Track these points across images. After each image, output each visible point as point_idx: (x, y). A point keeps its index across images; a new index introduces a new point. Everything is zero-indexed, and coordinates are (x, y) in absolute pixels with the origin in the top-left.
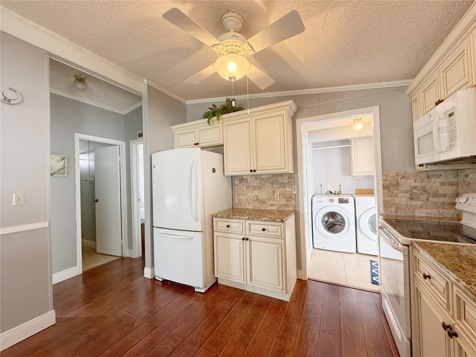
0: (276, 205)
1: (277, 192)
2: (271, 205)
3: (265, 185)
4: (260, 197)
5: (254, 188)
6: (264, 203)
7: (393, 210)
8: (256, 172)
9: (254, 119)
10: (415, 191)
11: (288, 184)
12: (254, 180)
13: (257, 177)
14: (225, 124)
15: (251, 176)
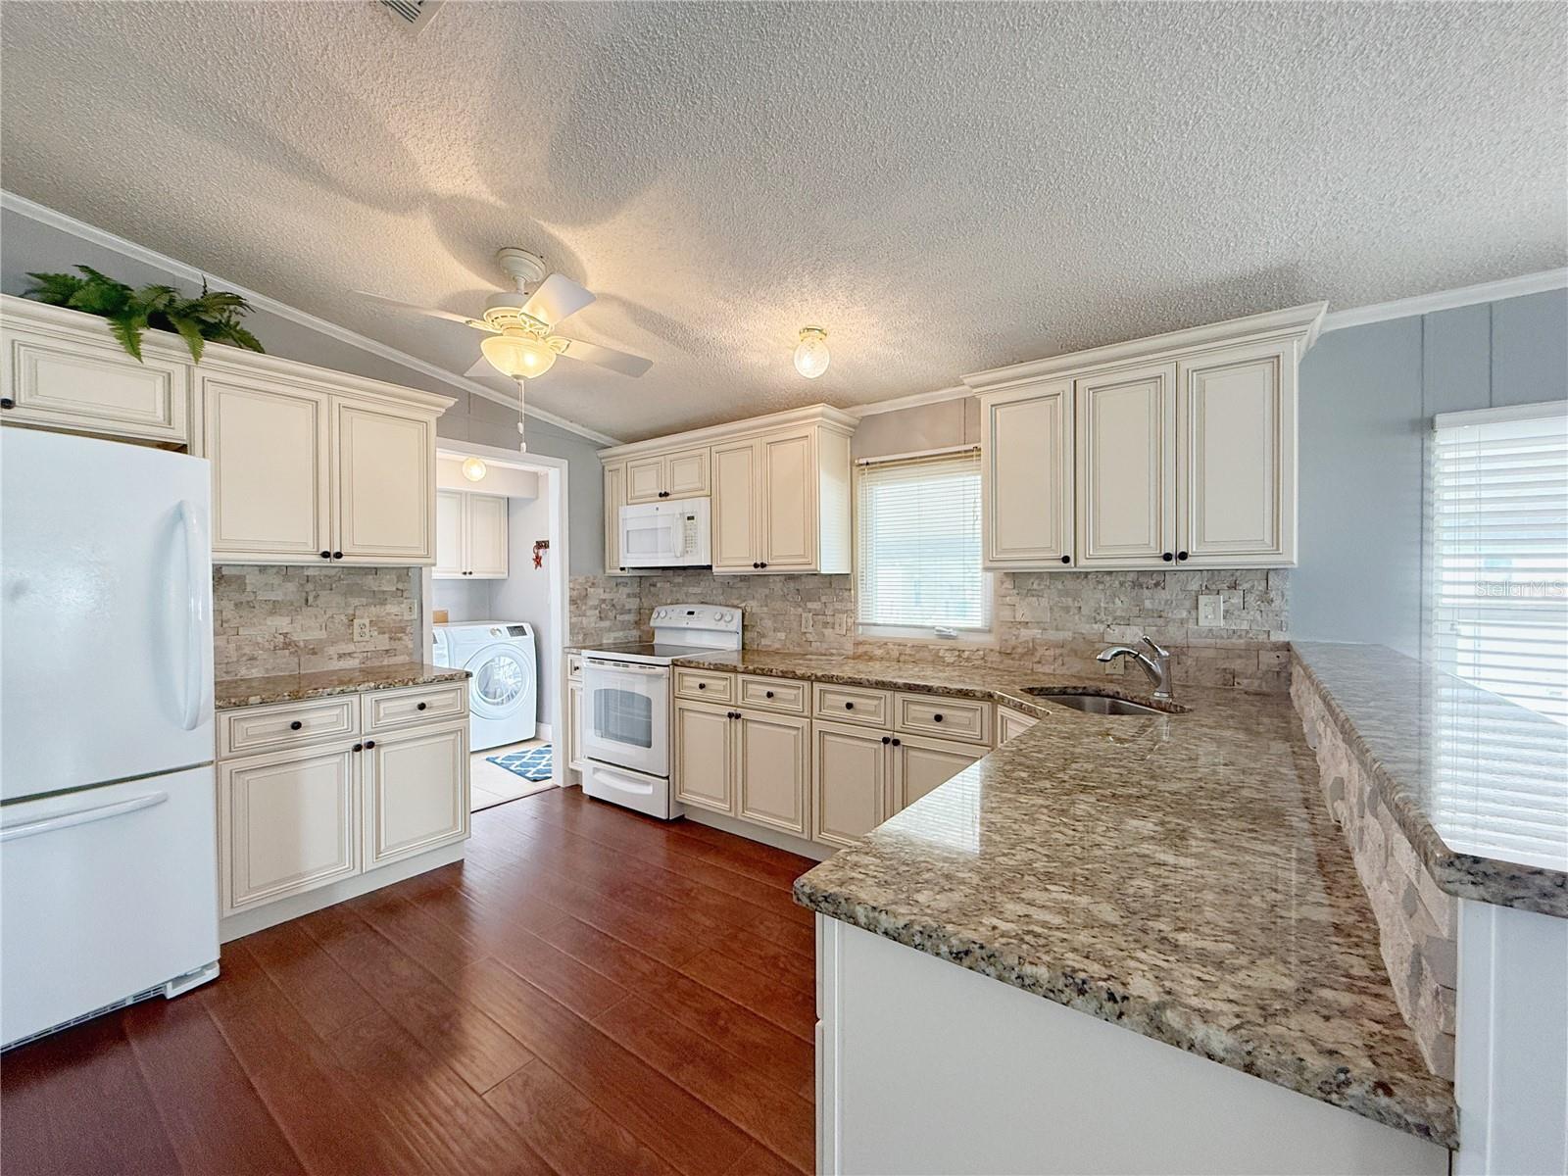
0: (355, 655)
1: (362, 618)
2: (341, 656)
3: (321, 601)
4: (299, 637)
5: (275, 608)
6: (315, 653)
7: (581, 637)
9: (336, 400)
10: (603, 606)
11: (394, 595)
12: (276, 581)
13: (286, 572)
14: (209, 375)
15: (263, 569)
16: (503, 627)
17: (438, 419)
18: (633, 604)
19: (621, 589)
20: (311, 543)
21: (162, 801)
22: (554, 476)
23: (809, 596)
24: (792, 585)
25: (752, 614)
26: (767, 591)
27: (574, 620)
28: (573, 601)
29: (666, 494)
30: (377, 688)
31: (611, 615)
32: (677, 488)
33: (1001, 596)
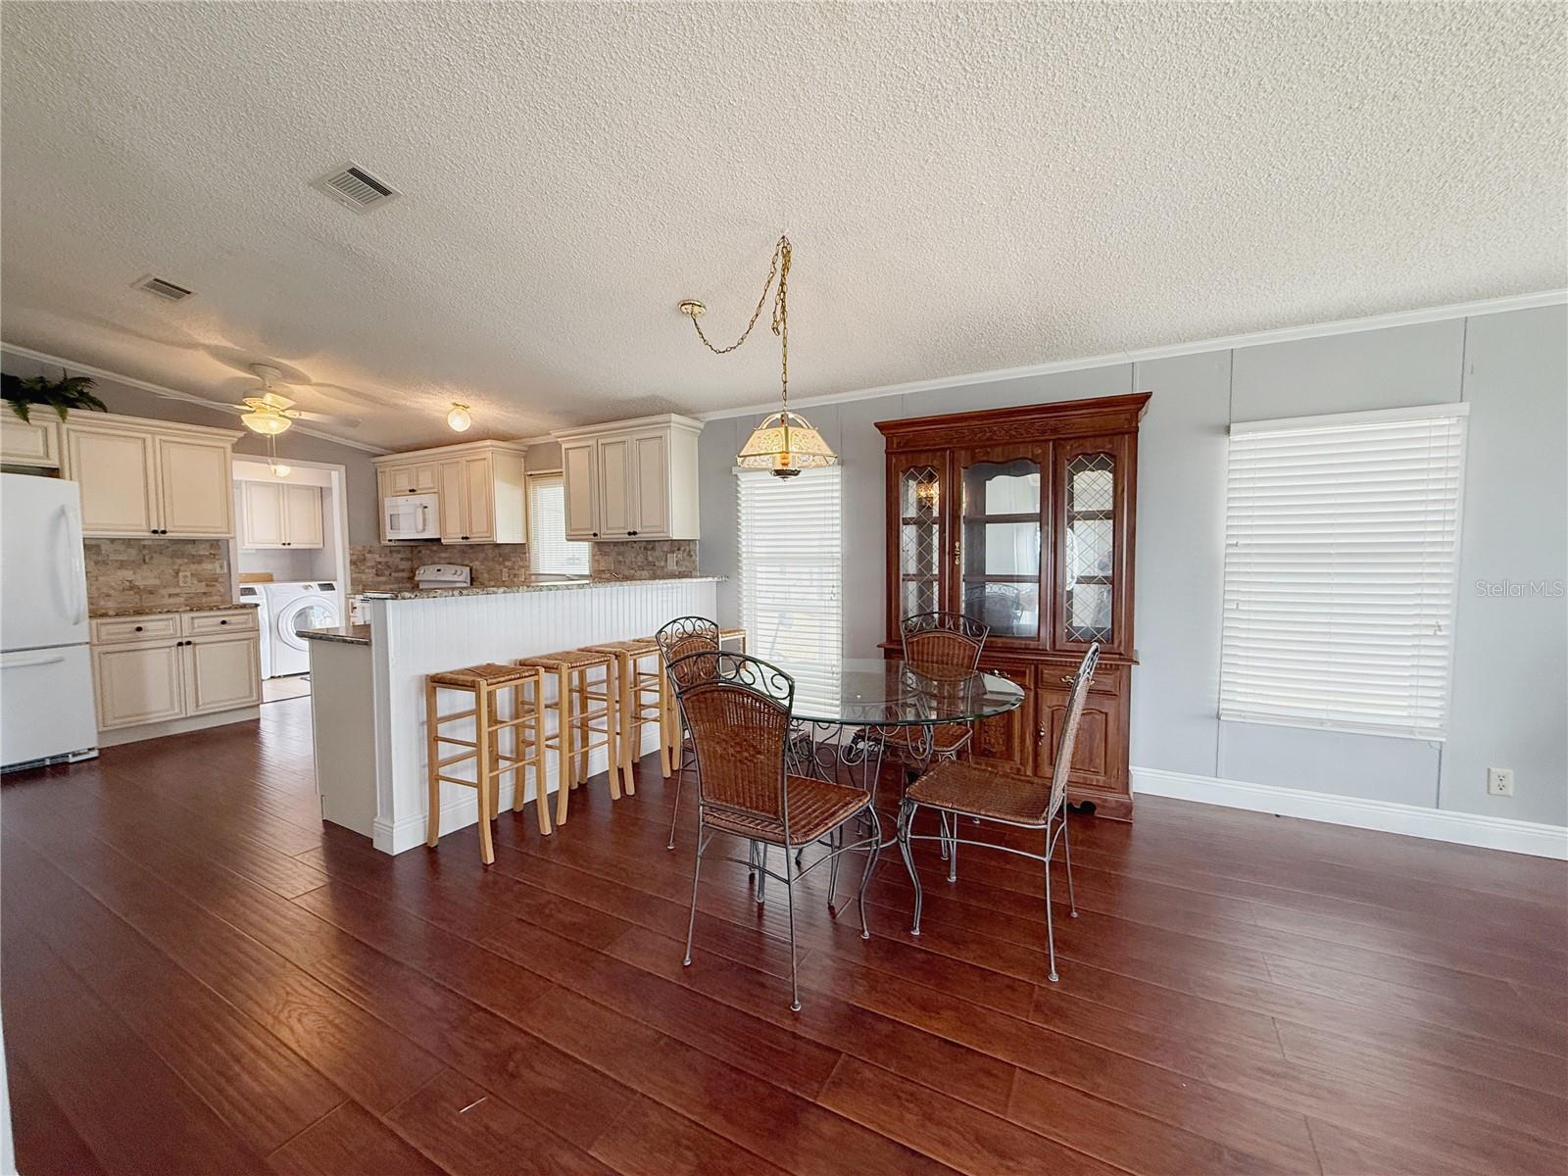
0: (181, 595)
1: (185, 572)
2: (170, 596)
3: (155, 561)
4: (140, 583)
5: (122, 565)
6: (152, 593)
8: (167, 534)
9: (158, 438)
10: (380, 566)
11: (207, 557)
12: (122, 548)
13: (128, 542)
14: (69, 426)
15: (112, 541)
16: (315, 584)
17: (233, 444)
18: (406, 565)
19: (395, 555)
20: (144, 524)
21: (60, 660)
22: (336, 478)
23: (506, 558)
24: (497, 551)
25: (477, 570)
26: (484, 555)
27: (354, 575)
28: (353, 563)
29: (413, 491)
30: (192, 610)
31: (387, 573)
32: (421, 487)
33: (594, 556)
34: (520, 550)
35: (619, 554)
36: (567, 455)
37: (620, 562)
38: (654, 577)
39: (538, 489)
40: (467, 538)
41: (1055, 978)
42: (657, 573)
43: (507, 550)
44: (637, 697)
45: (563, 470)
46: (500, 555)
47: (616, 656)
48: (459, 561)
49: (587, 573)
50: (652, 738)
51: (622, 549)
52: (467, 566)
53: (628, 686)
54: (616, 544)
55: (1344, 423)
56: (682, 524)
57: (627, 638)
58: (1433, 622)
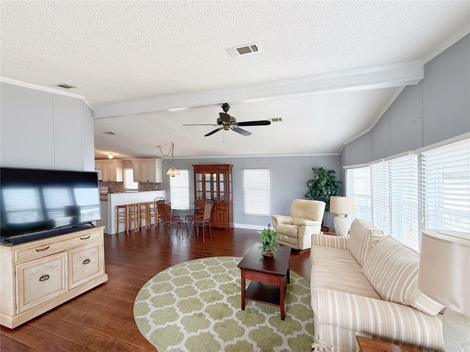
23: (118, 185)
26: (113, 184)
32: (97, 168)
33: (139, 185)
34: (122, 183)
35: (145, 185)
36: (134, 164)
37: (145, 187)
38: (152, 190)
39: (126, 170)
40: (109, 180)
41: (204, 240)
42: (153, 190)
43: (118, 183)
44: (150, 213)
45: (133, 166)
46: (116, 184)
47: (147, 204)
48: (106, 185)
49: (137, 189)
50: (153, 221)
51: (145, 184)
52: (108, 186)
53: (148, 210)
54: (144, 183)
55: (254, 170)
56: (158, 180)
57: (148, 201)
58: (267, 199)
